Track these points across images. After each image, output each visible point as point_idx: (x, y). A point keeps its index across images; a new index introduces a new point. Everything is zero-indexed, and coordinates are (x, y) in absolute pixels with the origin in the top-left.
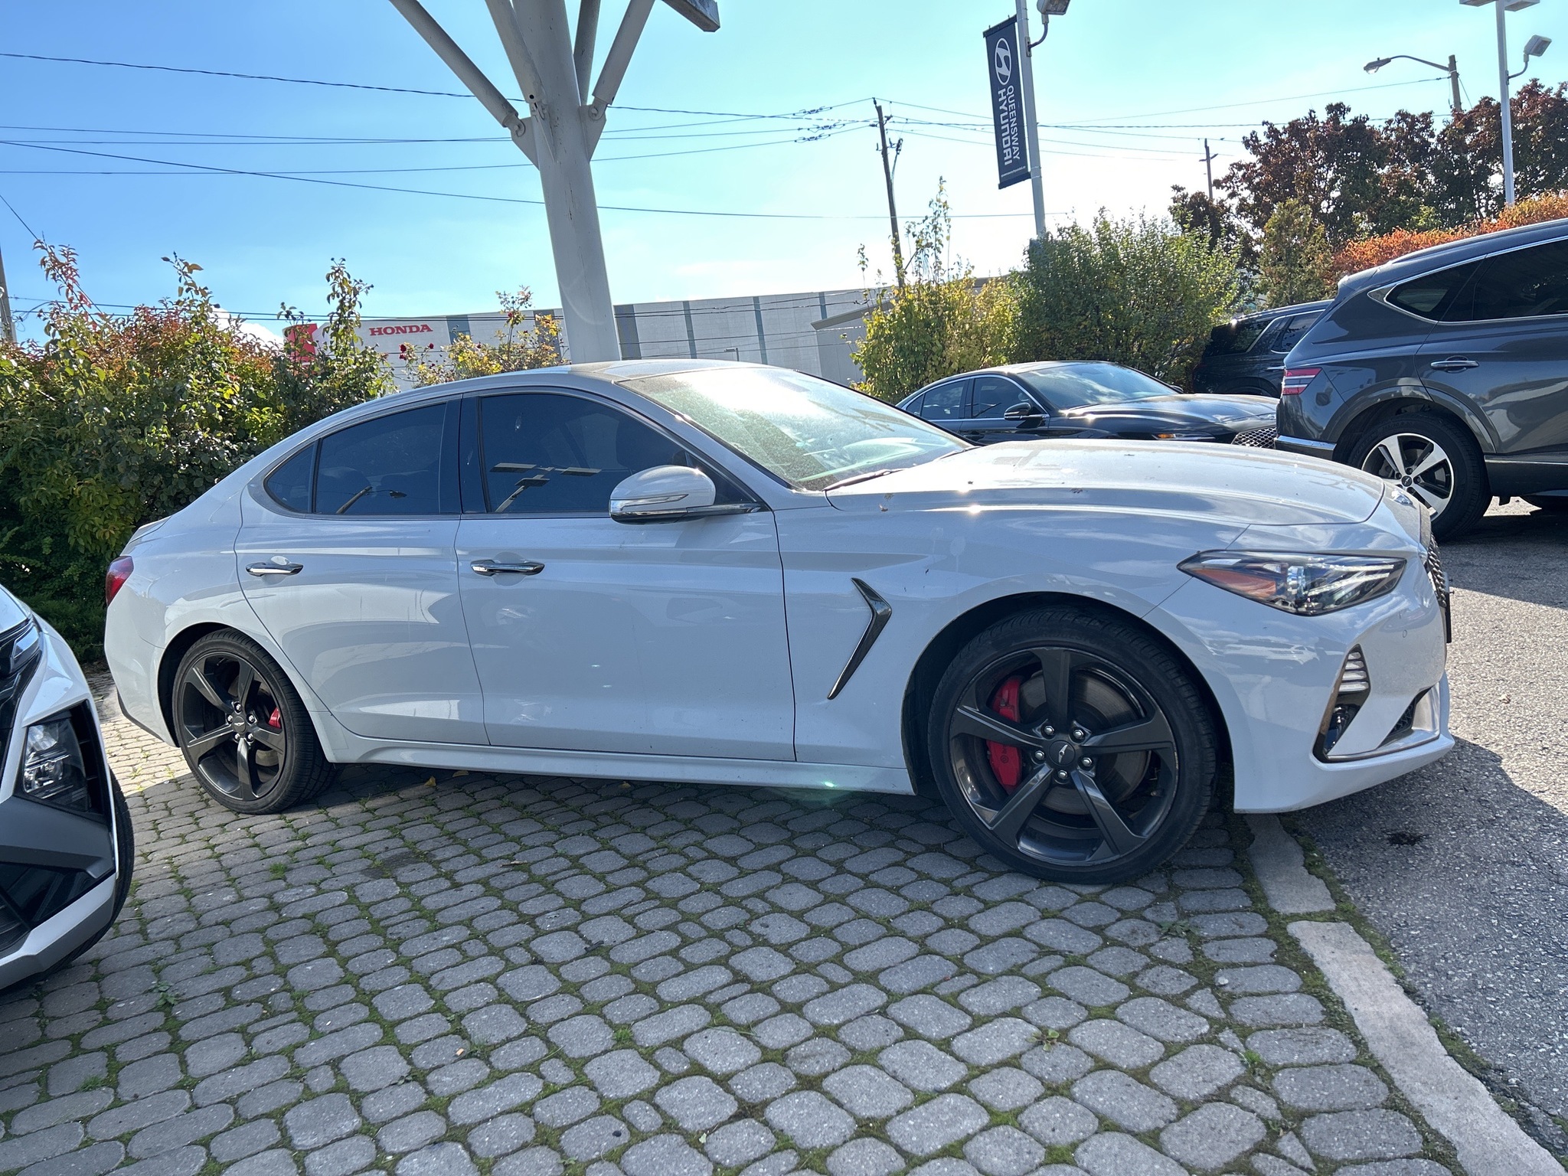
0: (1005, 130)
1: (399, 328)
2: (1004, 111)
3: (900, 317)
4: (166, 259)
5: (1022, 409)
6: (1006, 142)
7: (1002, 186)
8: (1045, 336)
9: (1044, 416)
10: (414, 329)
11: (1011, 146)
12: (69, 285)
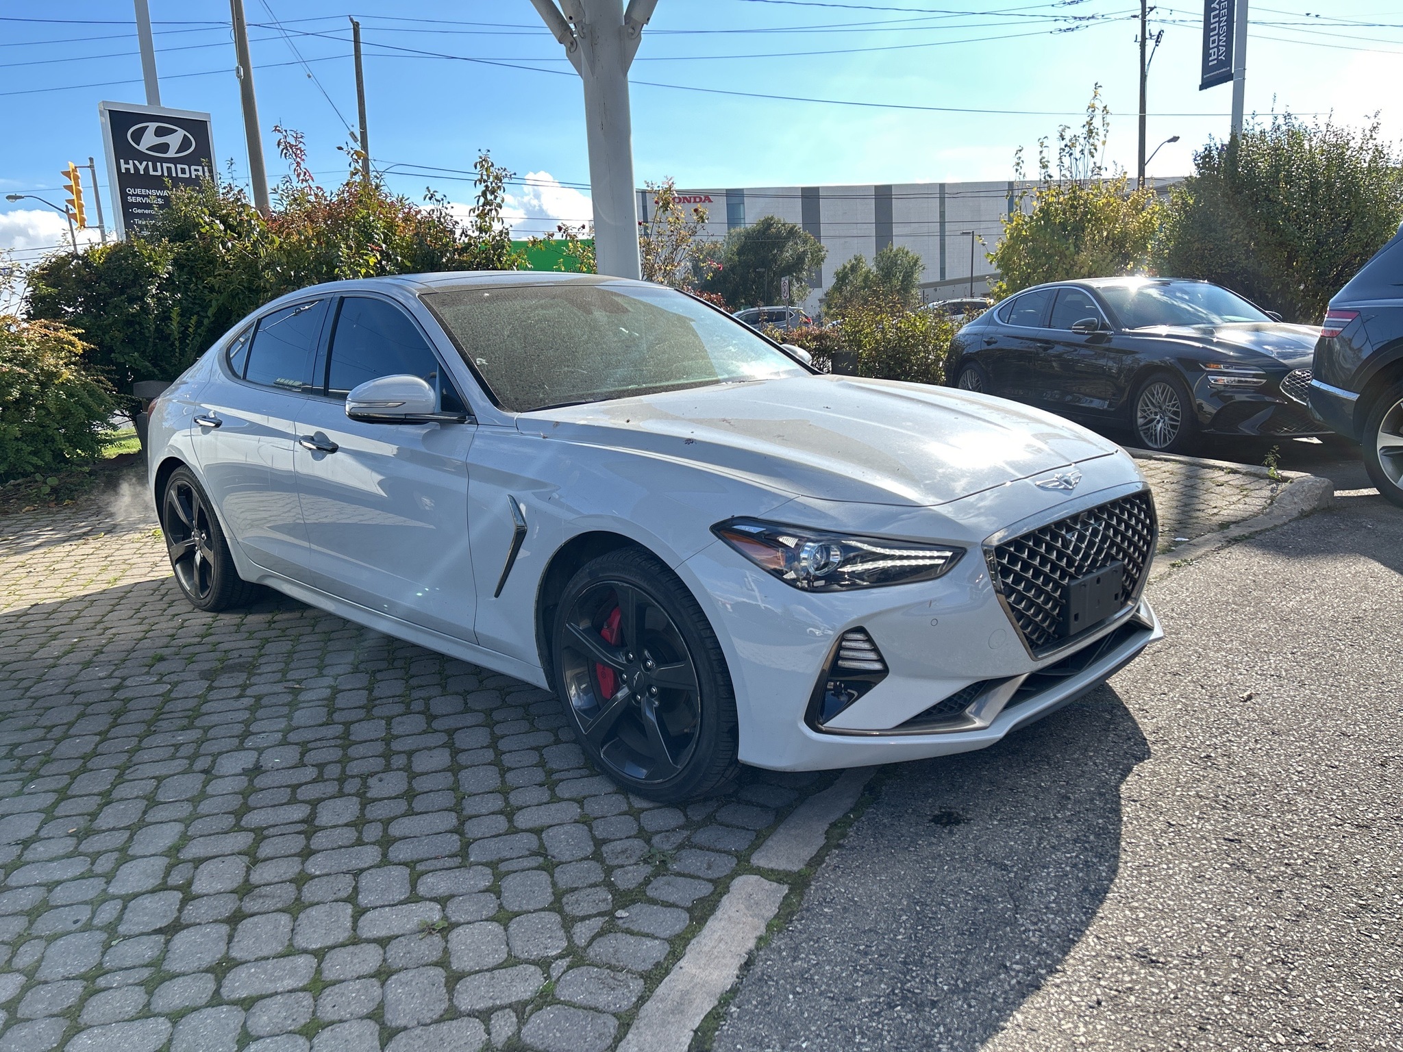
0: (1214, 29)
1: (685, 198)
2: (1215, 9)
3: (1038, 220)
4: (340, 148)
5: (1088, 325)
6: (1214, 42)
7: (1203, 86)
8: (1197, 245)
9: (1108, 333)
10: (698, 200)
11: (1217, 47)
12: (298, 163)
